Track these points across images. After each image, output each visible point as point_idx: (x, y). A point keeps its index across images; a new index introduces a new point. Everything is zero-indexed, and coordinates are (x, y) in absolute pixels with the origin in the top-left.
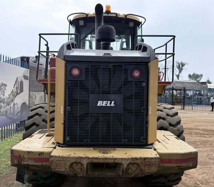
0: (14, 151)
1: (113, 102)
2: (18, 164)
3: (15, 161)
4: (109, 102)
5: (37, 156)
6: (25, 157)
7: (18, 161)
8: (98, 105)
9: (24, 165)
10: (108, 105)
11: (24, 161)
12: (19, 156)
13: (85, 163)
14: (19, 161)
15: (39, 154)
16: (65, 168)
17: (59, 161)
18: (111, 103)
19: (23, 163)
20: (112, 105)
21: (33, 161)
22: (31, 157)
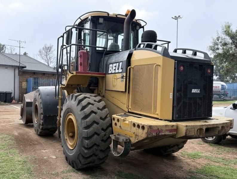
0: (153, 126)
1: (199, 90)
2: (156, 135)
3: (153, 134)
4: (197, 90)
5: (170, 128)
6: (163, 129)
7: (156, 134)
8: (192, 92)
9: (162, 135)
10: (197, 92)
11: (162, 133)
12: (157, 130)
13: (204, 128)
14: (158, 133)
15: (172, 127)
16: (194, 133)
17: (191, 129)
18: (198, 91)
19: (160, 134)
20: (199, 92)
21: (169, 132)
22: (167, 129)
